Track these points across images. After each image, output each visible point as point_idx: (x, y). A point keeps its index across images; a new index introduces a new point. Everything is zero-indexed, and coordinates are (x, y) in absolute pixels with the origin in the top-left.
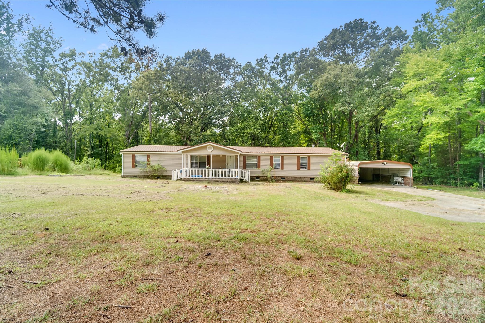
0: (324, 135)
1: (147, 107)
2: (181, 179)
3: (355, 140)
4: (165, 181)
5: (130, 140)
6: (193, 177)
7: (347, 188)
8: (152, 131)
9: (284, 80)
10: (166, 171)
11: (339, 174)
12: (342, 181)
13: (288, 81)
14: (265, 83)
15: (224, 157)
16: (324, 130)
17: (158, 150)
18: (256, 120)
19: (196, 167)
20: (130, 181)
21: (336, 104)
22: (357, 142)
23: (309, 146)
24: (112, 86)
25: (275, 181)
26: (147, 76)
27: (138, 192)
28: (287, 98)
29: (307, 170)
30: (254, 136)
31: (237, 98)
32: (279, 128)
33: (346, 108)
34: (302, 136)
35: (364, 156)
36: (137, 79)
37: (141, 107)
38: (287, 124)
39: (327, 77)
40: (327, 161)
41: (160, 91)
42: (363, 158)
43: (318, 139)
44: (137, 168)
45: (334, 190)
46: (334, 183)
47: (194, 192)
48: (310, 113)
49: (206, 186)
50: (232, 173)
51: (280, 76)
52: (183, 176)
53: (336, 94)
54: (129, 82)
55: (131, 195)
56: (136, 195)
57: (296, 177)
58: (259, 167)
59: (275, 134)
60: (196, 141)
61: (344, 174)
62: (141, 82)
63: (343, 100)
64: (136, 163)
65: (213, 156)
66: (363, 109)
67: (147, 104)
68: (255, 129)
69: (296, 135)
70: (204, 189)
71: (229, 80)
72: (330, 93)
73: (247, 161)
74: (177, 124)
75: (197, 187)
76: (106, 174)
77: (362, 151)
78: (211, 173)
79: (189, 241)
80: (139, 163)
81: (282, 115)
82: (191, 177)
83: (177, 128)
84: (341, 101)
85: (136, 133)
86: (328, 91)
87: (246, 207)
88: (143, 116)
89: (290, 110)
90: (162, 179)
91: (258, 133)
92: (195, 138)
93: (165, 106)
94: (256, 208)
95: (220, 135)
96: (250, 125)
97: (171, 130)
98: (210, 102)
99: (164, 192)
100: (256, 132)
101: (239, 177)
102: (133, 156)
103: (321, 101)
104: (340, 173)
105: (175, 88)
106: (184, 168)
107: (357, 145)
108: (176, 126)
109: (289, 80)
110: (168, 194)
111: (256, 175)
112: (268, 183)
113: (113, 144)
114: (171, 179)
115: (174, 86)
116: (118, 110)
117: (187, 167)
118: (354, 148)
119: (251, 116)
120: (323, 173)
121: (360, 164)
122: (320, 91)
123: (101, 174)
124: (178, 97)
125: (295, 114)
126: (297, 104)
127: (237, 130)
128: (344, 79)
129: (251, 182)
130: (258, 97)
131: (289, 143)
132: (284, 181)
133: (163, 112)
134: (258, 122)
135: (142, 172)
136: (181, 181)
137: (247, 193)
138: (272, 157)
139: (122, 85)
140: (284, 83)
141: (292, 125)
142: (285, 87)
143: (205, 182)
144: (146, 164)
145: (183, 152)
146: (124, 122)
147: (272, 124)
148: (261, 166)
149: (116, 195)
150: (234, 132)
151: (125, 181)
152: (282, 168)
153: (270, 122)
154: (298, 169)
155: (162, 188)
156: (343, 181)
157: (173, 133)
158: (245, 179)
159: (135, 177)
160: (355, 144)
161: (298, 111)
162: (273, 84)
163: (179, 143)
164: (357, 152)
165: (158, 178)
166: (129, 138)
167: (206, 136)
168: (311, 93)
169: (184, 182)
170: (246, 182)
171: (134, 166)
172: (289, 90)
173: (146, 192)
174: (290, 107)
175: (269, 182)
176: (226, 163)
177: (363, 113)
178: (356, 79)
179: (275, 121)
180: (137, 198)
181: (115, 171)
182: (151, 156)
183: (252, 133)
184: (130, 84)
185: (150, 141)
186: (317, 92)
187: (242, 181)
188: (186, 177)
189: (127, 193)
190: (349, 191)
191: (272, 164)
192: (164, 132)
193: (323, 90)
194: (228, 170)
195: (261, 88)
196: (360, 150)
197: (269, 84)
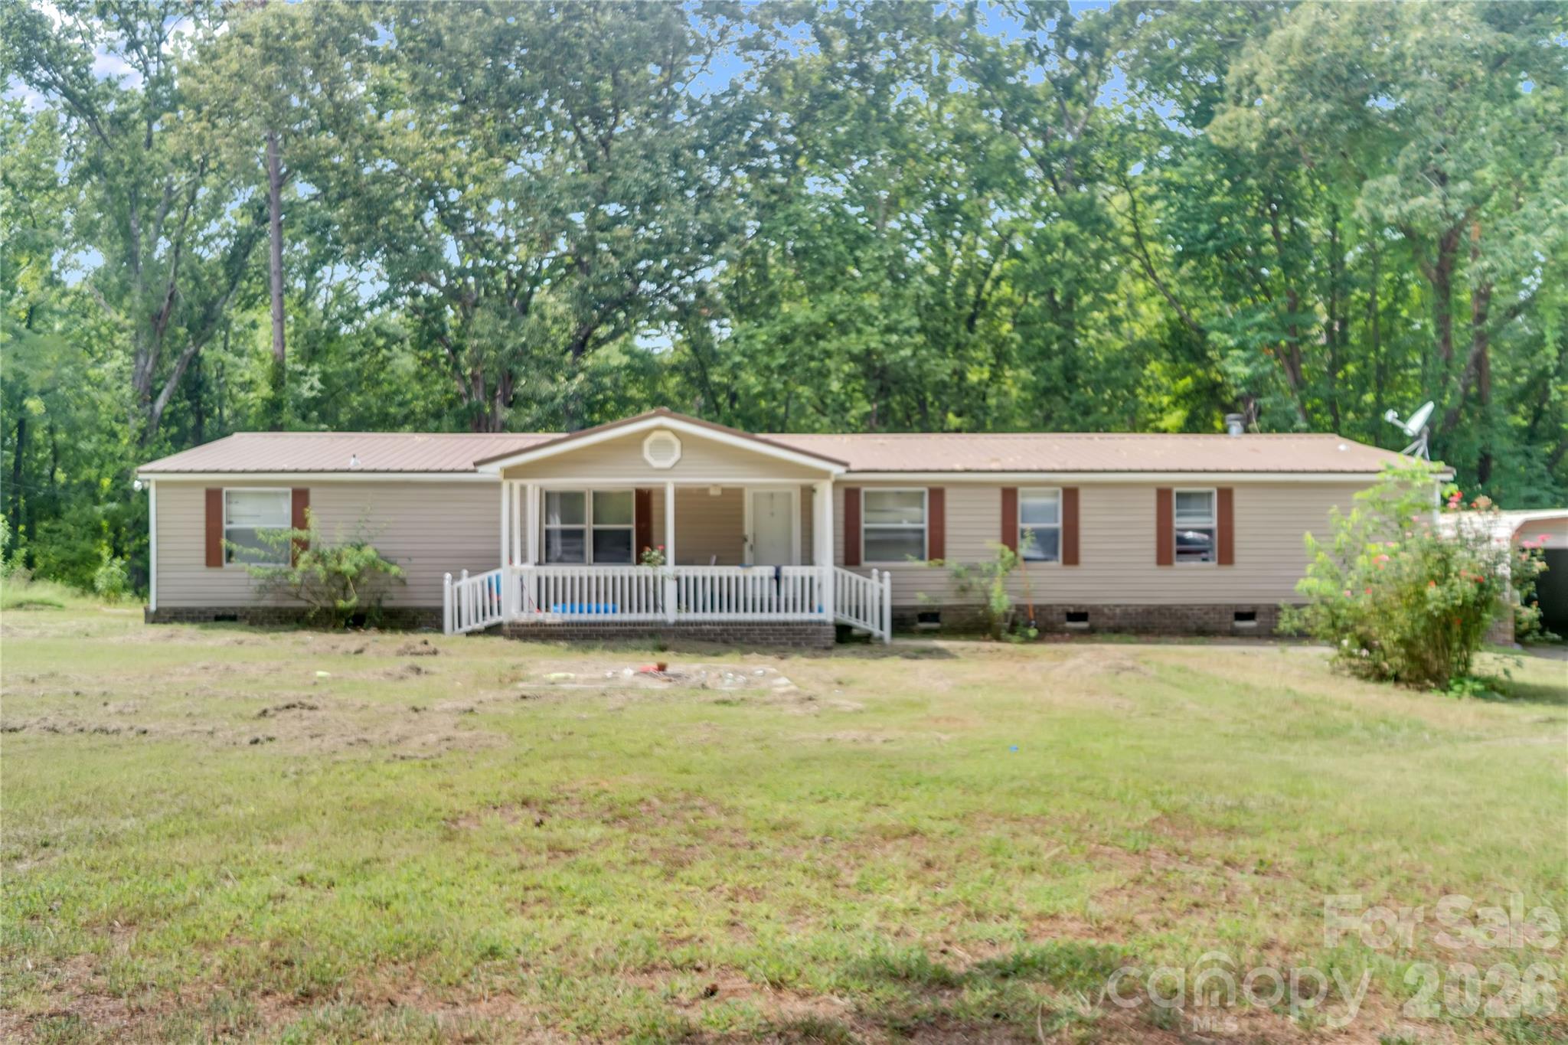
0: (1291, 358)
1: (258, 211)
2: (493, 630)
3: (1473, 390)
4: (415, 639)
5: (161, 402)
6: (568, 617)
7: (1475, 669)
8: (289, 350)
9: (1052, 44)
10: (403, 582)
11: (1432, 591)
12: (1447, 627)
13: (1071, 53)
14: (943, 67)
15: (733, 497)
16: (1292, 330)
17: (352, 464)
18: (895, 280)
19: (578, 557)
20: (210, 643)
21: (1369, 184)
22: (1481, 399)
23: (1194, 425)
24: (55, 95)
25: (1033, 632)
26: (266, 32)
27: (303, 706)
28: (1074, 150)
29: (1213, 564)
30: (884, 370)
31: (782, 151)
32: (1021, 322)
33: (1429, 202)
34: (1155, 368)
35: (1530, 483)
36: (208, 54)
37: (214, 210)
38: (1070, 298)
39: (1319, 29)
40: (1346, 512)
41: (340, 119)
42: (1525, 492)
43: (1256, 386)
44: (236, 564)
45: (1397, 679)
46: (1402, 642)
47: (611, 703)
48: (1211, 235)
49: (662, 668)
50: (788, 590)
51: (1032, 25)
52: (512, 612)
53: (1369, 124)
54: (153, 68)
55: (270, 727)
56: (296, 723)
57: (1149, 611)
58: (937, 551)
59: (1001, 355)
60: (547, 407)
61: (1466, 588)
62: (235, 66)
63: (1410, 154)
64: (230, 535)
65: (681, 494)
66: (1531, 208)
67: (251, 192)
68: (889, 329)
69: (1127, 365)
70: (658, 685)
71: (735, 46)
72: (1334, 118)
73: (868, 521)
74: (431, 311)
75: (615, 677)
76: (44, 604)
77: (1514, 454)
78: (671, 588)
79: (778, 985)
80: (248, 537)
81: (1045, 245)
82: (554, 617)
83: (430, 332)
84: (1400, 162)
85: (195, 360)
86: (1324, 108)
87: (971, 787)
88: (235, 262)
89: (1090, 218)
90: (382, 628)
91: (907, 352)
92: (546, 388)
93: (369, 203)
94: (1029, 792)
95: (674, 369)
96: (860, 310)
97: (393, 339)
98: (628, 177)
99: (448, 705)
100: (899, 346)
101: (828, 616)
102: (214, 498)
103: (1274, 163)
104: (1440, 581)
105: (426, 99)
106: (511, 561)
107: (1486, 420)
108: (425, 322)
109: (1081, 44)
110: (472, 719)
111: (921, 599)
112: (996, 645)
113: (52, 430)
114: (439, 628)
115: (424, 92)
116: (87, 233)
117: (524, 559)
118: (1465, 433)
119: (864, 254)
120: (1327, 587)
121: (1525, 529)
122: (1275, 106)
123: (19, 606)
124: (443, 151)
125: (1115, 240)
126: (1127, 186)
127: (785, 339)
128: (1419, 34)
129: (903, 642)
130: (904, 146)
131: (1086, 412)
132: (1082, 632)
133: (358, 241)
134: (909, 292)
135: (263, 589)
136: (497, 641)
137: (912, 705)
138: (1009, 495)
139: (110, 83)
140: (1054, 64)
141: (1099, 303)
142: (1064, 87)
143: (635, 642)
144: (285, 544)
145: (509, 473)
146: (127, 302)
147: (980, 303)
148: (950, 546)
149: (183, 726)
150: (770, 351)
151: (174, 642)
152: (1072, 557)
153: (971, 291)
154: (1164, 558)
155: (414, 681)
156: (1456, 629)
157: (406, 362)
158: (860, 625)
159: (224, 617)
160: (1471, 414)
161: (1134, 221)
162: (990, 73)
163: (438, 415)
164: (1485, 459)
165: (356, 620)
166: (155, 394)
167: (604, 374)
168: (1219, 120)
169: (516, 644)
170: (866, 639)
171: (215, 556)
172: (1084, 100)
173: (341, 706)
174: (1092, 203)
175: (998, 639)
176: (748, 530)
177: (1527, 230)
178: (1487, 36)
179: (997, 282)
180: (309, 743)
181: (88, 587)
182: (314, 495)
183: (869, 352)
184: (159, 81)
185: (274, 407)
186: (1255, 113)
187: (844, 636)
188: (524, 618)
189: (239, 716)
190: (1494, 689)
191: (1010, 536)
192: (353, 357)
193: (1290, 101)
194: (768, 571)
195: (918, 92)
196: (1502, 445)
197: (968, 72)
